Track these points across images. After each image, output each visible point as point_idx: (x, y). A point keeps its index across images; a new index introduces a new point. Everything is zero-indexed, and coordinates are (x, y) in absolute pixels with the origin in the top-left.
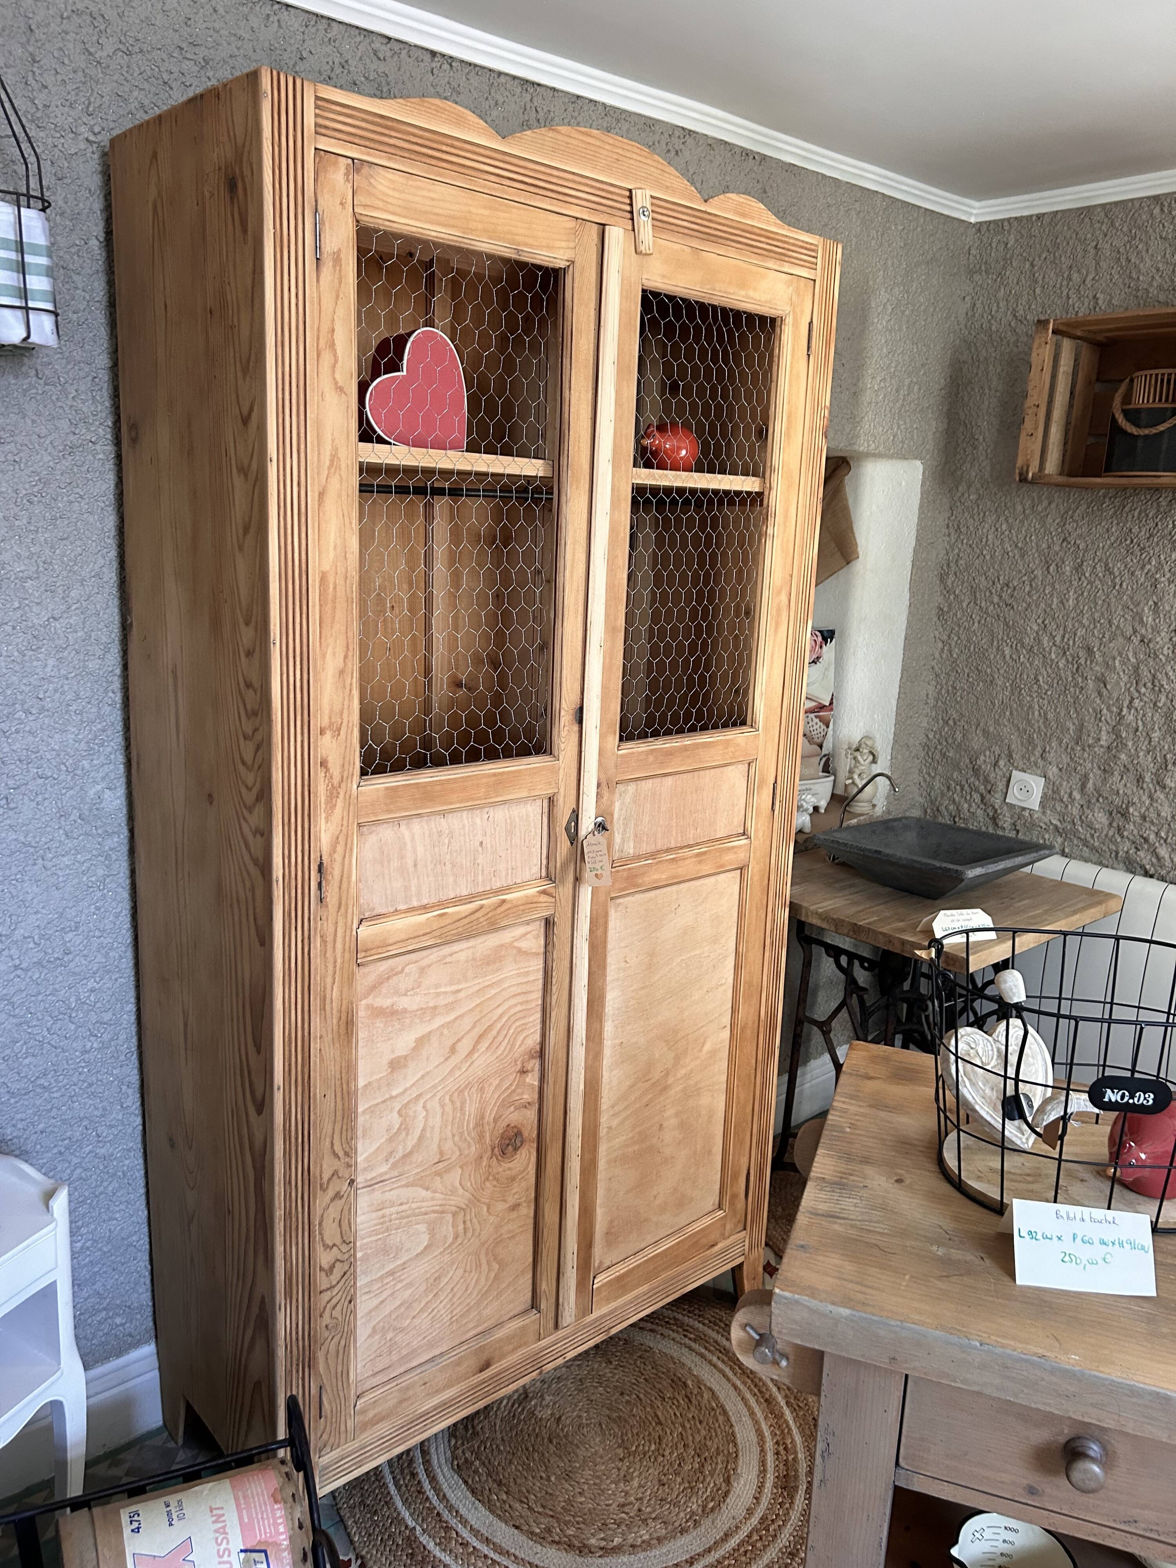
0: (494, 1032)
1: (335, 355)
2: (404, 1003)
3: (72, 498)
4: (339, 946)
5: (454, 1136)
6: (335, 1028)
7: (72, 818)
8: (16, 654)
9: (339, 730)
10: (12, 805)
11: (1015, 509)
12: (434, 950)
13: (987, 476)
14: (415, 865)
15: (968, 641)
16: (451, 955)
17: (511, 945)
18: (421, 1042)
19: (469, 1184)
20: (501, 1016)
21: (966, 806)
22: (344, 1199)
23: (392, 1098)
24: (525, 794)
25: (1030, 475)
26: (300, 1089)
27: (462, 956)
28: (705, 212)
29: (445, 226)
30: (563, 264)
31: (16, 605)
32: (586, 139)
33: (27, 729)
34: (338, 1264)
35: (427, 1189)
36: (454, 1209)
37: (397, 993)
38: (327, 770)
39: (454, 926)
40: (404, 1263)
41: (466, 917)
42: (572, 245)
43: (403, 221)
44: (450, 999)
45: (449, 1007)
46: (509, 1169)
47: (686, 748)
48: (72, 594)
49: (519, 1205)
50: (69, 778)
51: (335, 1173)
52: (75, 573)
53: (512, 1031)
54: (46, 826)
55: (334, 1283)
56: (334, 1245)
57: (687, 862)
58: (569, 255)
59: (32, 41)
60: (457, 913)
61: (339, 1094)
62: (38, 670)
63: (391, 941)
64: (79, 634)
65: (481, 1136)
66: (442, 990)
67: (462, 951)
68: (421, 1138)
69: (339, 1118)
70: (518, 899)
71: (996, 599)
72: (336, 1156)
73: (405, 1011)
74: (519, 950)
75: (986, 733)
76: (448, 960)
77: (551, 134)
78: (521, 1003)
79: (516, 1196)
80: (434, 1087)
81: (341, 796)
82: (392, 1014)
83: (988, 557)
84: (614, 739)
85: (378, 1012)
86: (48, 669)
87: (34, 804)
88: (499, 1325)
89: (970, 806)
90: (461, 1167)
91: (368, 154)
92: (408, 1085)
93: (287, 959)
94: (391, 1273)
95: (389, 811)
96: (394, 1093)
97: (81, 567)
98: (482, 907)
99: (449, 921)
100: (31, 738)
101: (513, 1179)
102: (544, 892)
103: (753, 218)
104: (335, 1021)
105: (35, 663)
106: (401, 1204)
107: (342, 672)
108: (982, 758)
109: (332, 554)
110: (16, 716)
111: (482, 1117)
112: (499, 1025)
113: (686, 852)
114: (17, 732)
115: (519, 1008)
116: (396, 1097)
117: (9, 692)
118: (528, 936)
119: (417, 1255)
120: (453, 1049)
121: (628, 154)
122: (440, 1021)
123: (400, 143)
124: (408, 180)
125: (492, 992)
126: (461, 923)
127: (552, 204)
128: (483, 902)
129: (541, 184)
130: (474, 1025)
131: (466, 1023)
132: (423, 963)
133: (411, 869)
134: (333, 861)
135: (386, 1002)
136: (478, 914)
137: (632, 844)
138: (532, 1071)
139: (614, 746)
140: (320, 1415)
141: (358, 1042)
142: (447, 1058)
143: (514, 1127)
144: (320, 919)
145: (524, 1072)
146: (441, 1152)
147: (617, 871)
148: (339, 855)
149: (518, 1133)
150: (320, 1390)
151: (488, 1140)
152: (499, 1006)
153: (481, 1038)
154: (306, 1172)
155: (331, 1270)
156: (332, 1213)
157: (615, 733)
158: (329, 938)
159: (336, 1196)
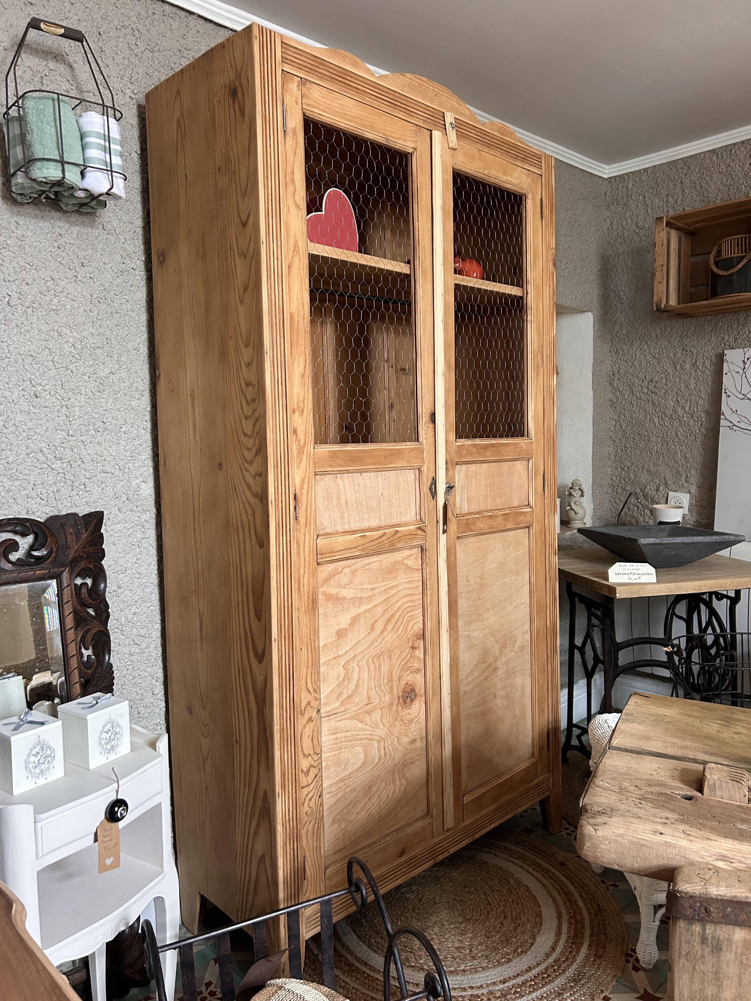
0: (396, 618)
1: (295, 187)
2: (343, 593)
3: (122, 301)
4: (307, 550)
5: (376, 687)
6: (306, 603)
7: (122, 499)
8: (90, 393)
9: (303, 411)
10: (88, 489)
11: (651, 336)
12: (360, 559)
13: (631, 319)
14: (346, 504)
15: (631, 418)
17: (402, 562)
18: (355, 620)
19: (386, 721)
20: (398, 609)
21: (642, 518)
22: (314, 722)
23: (339, 656)
24: (405, 464)
25: (663, 305)
26: (287, 642)
27: (375, 566)
28: (483, 130)
29: (350, 121)
30: (410, 151)
31: (91, 363)
32: (419, 81)
33: (96, 441)
34: (312, 769)
35: (362, 722)
36: (378, 738)
37: (339, 586)
38: (297, 436)
39: (370, 544)
40: (350, 774)
41: (377, 539)
42: (415, 140)
43: (327, 115)
44: (370, 593)
45: (370, 599)
46: (409, 714)
47: (493, 445)
48: (122, 359)
49: (417, 740)
50: (121, 474)
51: (309, 703)
52: (124, 347)
53: (405, 619)
54: (108, 504)
55: (310, 782)
56: (309, 755)
58: (413, 145)
59: (101, 39)
60: (372, 536)
61: (309, 649)
62: (103, 405)
63: (336, 550)
64: (126, 384)
65: (391, 689)
66: (365, 587)
68: (357, 686)
69: (310, 664)
70: (405, 531)
71: (645, 390)
72: (309, 691)
73: (344, 598)
74: (407, 566)
75: (649, 471)
76: (367, 567)
77: (401, 77)
78: (410, 601)
79: (414, 734)
80: (363, 652)
81: (305, 453)
82: (337, 599)
83: (638, 366)
84: (453, 435)
85: (329, 597)
86: (109, 404)
87: (100, 489)
88: (409, 825)
89: (644, 518)
90: (381, 709)
91: (309, 76)
92: (348, 649)
93: (278, 554)
94: (343, 779)
95: (331, 466)
96: (340, 653)
97: (128, 343)
98: (385, 534)
99: (367, 541)
100: (98, 447)
101: (411, 721)
102: (420, 528)
103: (507, 136)
104: (306, 599)
105: (101, 400)
106: (347, 731)
107: (303, 376)
108: (648, 487)
109: (295, 304)
110: (90, 433)
111: (391, 676)
112: (398, 615)
114: (91, 442)
115: (409, 604)
116: (341, 656)
117: (86, 417)
118: (412, 557)
119: (358, 769)
120: (372, 628)
121: (442, 93)
122: (364, 607)
123: (325, 72)
124: (329, 93)
125: (393, 592)
126: (374, 543)
127: (404, 115)
128: (386, 531)
129: (398, 104)
130: (384, 612)
131: (380, 610)
132: (353, 568)
133: (344, 506)
134: (302, 494)
135: (334, 591)
136: (384, 538)
137: (466, 504)
138: (419, 648)
139: (453, 439)
140: (304, 878)
141: (319, 616)
142: (370, 633)
143: (410, 685)
144: (296, 531)
145: (414, 648)
146: (369, 697)
147: (459, 520)
148: (305, 491)
149: (413, 690)
150: (304, 859)
151: (395, 692)
152: (397, 601)
153: (388, 622)
154: (292, 701)
155: (308, 772)
156: (307, 731)
157: (453, 431)
158: (301, 544)
159: (310, 720)
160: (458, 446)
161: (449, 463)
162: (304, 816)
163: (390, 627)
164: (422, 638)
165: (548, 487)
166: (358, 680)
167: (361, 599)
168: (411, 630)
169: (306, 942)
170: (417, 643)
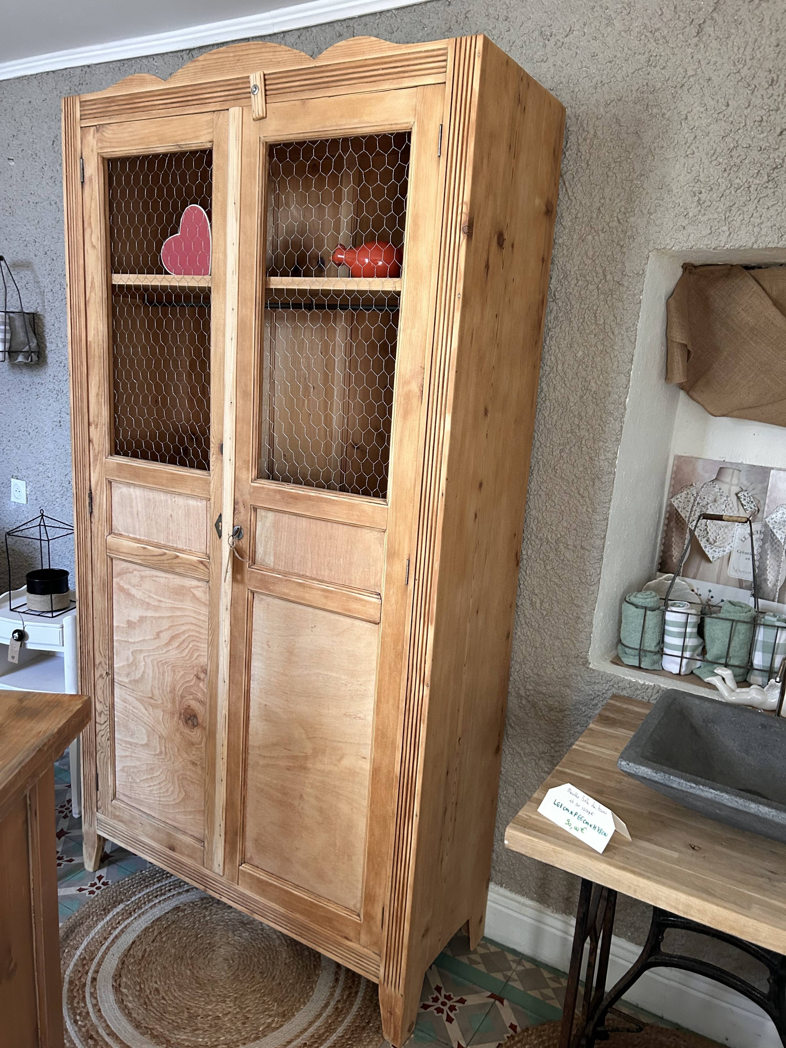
1: (92, 229)
2: (133, 591)
5: (159, 688)
6: (99, 584)
9: (97, 425)
12: (147, 569)
14: (138, 514)
16: (157, 577)
17: (189, 589)
18: (142, 619)
19: (167, 725)
20: (184, 632)
23: (128, 642)
24: (189, 492)
27: (163, 581)
28: (316, 67)
29: (138, 144)
30: (208, 145)
34: (103, 714)
35: (146, 710)
36: (160, 734)
37: (130, 583)
38: (93, 445)
39: (150, 558)
40: (136, 744)
42: (211, 130)
43: (117, 149)
44: (156, 603)
45: (156, 608)
46: (190, 735)
49: (196, 765)
51: (100, 663)
53: (191, 646)
55: (102, 723)
56: (101, 702)
57: (314, 592)
58: (209, 138)
60: (153, 551)
63: (121, 551)
65: (174, 699)
66: (152, 595)
67: (163, 578)
68: (143, 676)
72: (101, 653)
73: (134, 596)
74: (194, 595)
76: (155, 579)
78: (197, 632)
79: (194, 757)
80: (149, 651)
81: (99, 461)
82: (128, 595)
85: (122, 589)
88: (185, 833)
90: (163, 711)
91: (102, 120)
92: (137, 640)
94: (131, 744)
95: (120, 477)
96: (130, 640)
98: (165, 554)
99: (148, 554)
101: (192, 744)
102: (201, 562)
103: (364, 53)
106: (134, 708)
109: (92, 333)
111: (174, 689)
112: (183, 637)
113: (315, 584)
115: (194, 633)
116: (130, 643)
118: (200, 589)
119: (142, 745)
120: (158, 635)
122: (150, 614)
123: (116, 108)
124: (120, 126)
125: (179, 613)
126: (155, 558)
127: (196, 109)
128: (166, 551)
129: (190, 98)
130: (170, 627)
131: (165, 624)
132: (143, 573)
133: (136, 516)
134: (96, 494)
135: (126, 586)
136: (163, 558)
137: (272, 558)
138: (203, 681)
139: (248, 478)
140: (97, 789)
141: (111, 599)
142: (155, 639)
143: (192, 710)
144: (91, 522)
145: (198, 678)
146: (152, 693)
147: (252, 572)
148: (98, 492)
149: (195, 716)
150: (97, 775)
151: (177, 706)
152: (183, 624)
153: (173, 638)
154: (88, 652)
155: (100, 714)
156: (100, 684)
157: (248, 469)
158: (96, 535)
159: (101, 676)
160: (254, 487)
161: (241, 504)
162: (98, 744)
163: (175, 644)
164: (206, 673)
165: (417, 582)
166: (144, 672)
167: (148, 604)
168: (196, 659)
169: (99, 837)
170: (202, 676)
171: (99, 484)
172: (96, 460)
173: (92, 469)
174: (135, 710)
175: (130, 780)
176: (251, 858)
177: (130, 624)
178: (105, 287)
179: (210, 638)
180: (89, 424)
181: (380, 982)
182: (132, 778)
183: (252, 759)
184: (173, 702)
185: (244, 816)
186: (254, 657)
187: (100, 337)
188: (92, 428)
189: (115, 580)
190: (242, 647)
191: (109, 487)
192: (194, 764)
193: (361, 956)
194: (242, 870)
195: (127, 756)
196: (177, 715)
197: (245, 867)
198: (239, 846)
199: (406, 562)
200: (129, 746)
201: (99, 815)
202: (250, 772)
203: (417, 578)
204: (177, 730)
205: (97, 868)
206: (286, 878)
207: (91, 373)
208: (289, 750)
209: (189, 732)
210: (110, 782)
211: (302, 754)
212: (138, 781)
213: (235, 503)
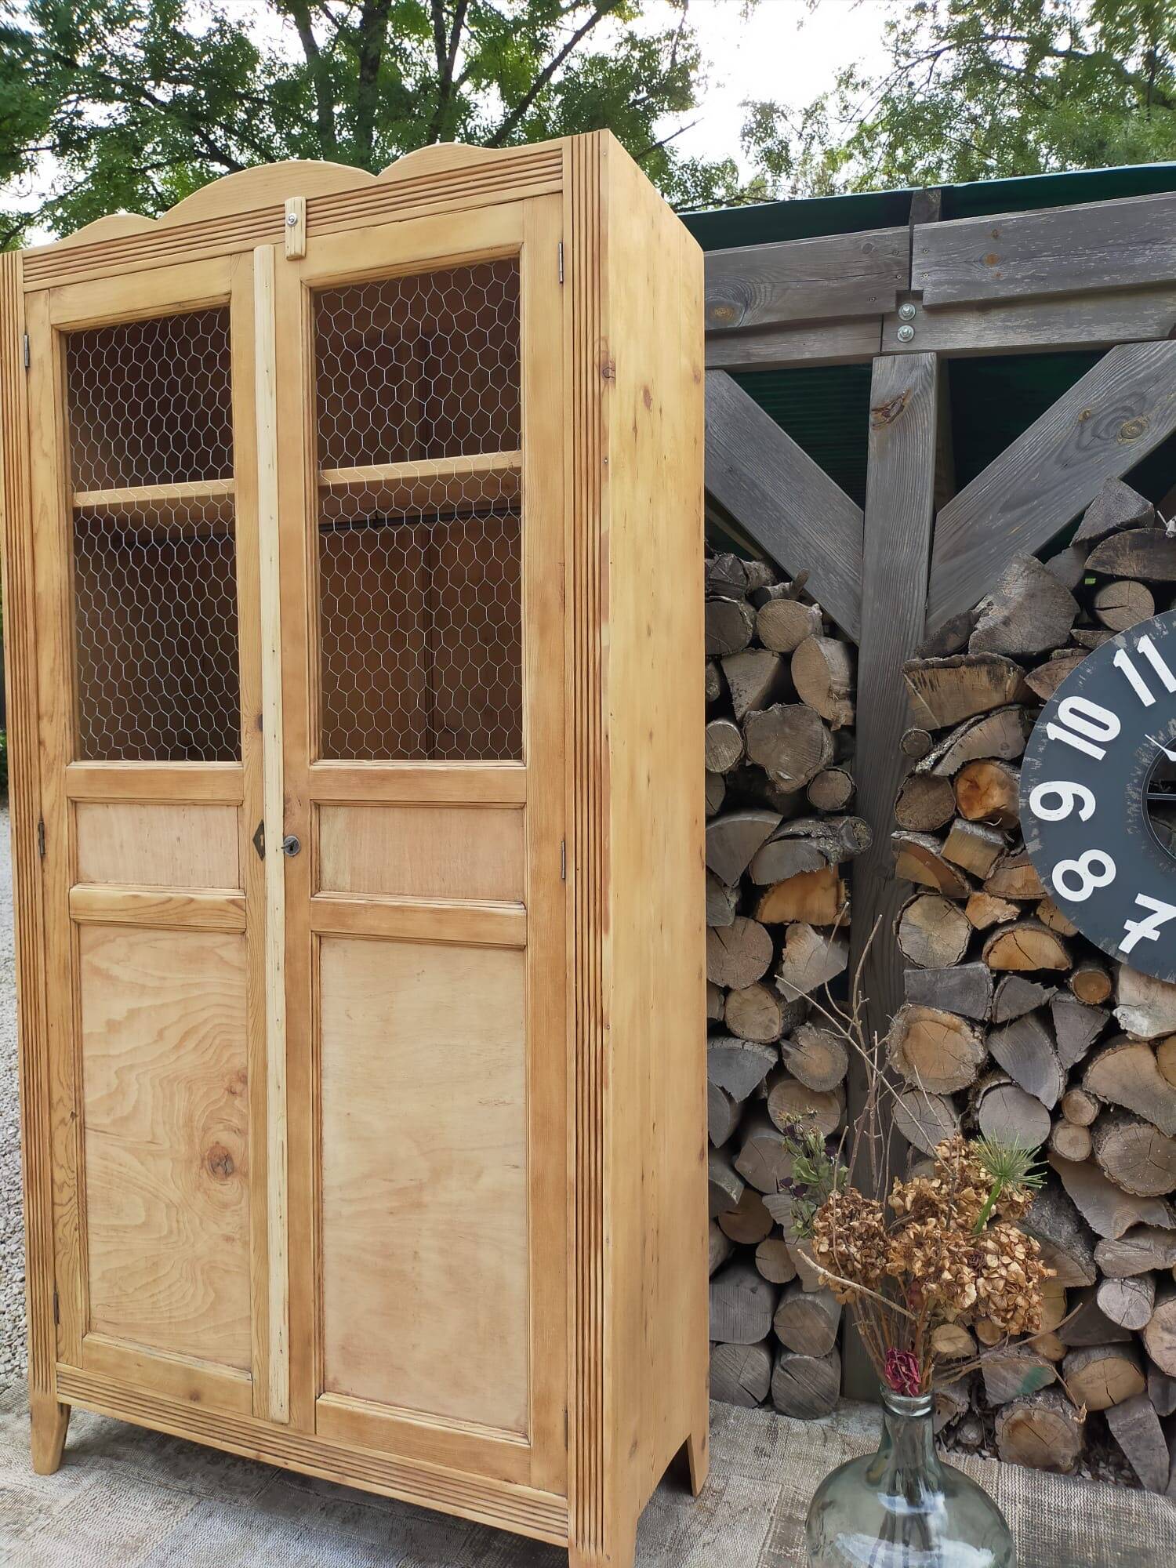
0: (200, 1034)
2: (116, 970)
5: (164, 1123)
6: (57, 969)
14: (122, 846)
16: (156, 940)
17: (213, 951)
18: (133, 1014)
19: (180, 1183)
20: (205, 1022)
22: (68, 1128)
23: (109, 1056)
26: (33, 1010)
27: (167, 945)
28: (378, 185)
34: (65, 1187)
36: (168, 1201)
37: (110, 959)
38: (45, 749)
40: (126, 1227)
41: (157, 905)
42: (227, 278)
44: (156, 984)
45: (157, 991)
46: (220, 1191)
49: (234, 1240)
51: (61, 1100)
53: (217, 1042)
55: (64, 1202)
56: (63, 1167)
57: (420, 916)
58: (225, 290)
63: (95, 907)
65: (191, 1136)
67: (167, 941)
68: (136, 1108)
69: (62, 1050)
72: (61, 1083)
73: (117, 979)
74: (221, 958)
78: (227, 1016)
79: (229, 1227)
80: (145, 1064)
82: (108, 977)
84: (303, 752)
85: (97, 971)
90: (172, 1159)
92: (124, 1051)
94: (115, 1228)
95: (90, 791)
96: (112, 1052)
98: (170, 900)
101: (225, 1206)
102: (233, 902)
103: (446, 163)
104: (56, 963)
106: (121, 1165)
111: (191, 1119)
112: (203, 1032)
113: (421, 904)
115: (224, 1020)
116: (113, 1057)
118: (230, 947)
119: (136, 1226)
120: (161, 1034)
122: (147, 1002)
124: (85, 286)
125: (196, 992)
126: (153, 910)
127: (205, 252)
130: (180, 1017)
131: (174, 1014)
132: (132, 940)
133: (119, 849)
134: (51, 825)
135: (104, 965)
136: (168, 906)
137: (348, 878)
138: (241, 1096)
139: (305, 759)
140: (57, 1321)
141: (77, 990)
142: (156, 1042)
143: (223, 1148)
144: (43, 871)
145: (232, 1093)
146: (154, 1134)
147: (317, 902)
148: (54, 821)
149: (228, 1158)
150: (56, 1296)
151: (197, 1147)
152: (203, 1009)
153: (186, 1035)
154: (39, 1086)
155: (61, 1188)
156: (60, 1135)
157: (305, 745)
158: (51, 890)
159: (63, 1121)
160: (315, 772)
161: (294, 802)
162: (57, 1240)
163: (190, 1044)
164: (245, 1082)
165: (579, 872)
166: (137, 1101)
167: (143, 987)
168: (228, 1061)
169: (62, 1405)
170: (238, 1087)
171: (56, 808)
172: (50, 769)
173: (43, 786)
174: (122, 1169)
175: (117, 1292)
176: (336, 1381)
177: (112, 1026)
178: (63, 510)
179: (251, 1021)
180: (39, 718)
181: (570, 1543)
182: (120, 1288)
183: (330, 1209)
184: (190, 1141)
185: (321, 1310)
186: (326, 1039)
187: (56, 585)
188: (44, 723)
189: (85, 958)
190: (306, 1027)
191: (72, 811)
192: (229, 1239)
193: (535, 1504)
194: (322, 1406)
195: (109, 1253)
196: (199, 1162)
197: (327, 1399)
198: (314, 1364)
199: (559, 844)
200: (113, 1234)
201: (62, 1366)
202: (329, 1234)
203: (579, 866)
204: (198, 1188)
205: (55, 1469)
206: (398, 1401)
207: (41, 638)
208: (391, 1181)
209: (219, 1187)
210: (81, 1304)
211: (413, 1183)
212: (130, 1290)
213: (286, 801)
